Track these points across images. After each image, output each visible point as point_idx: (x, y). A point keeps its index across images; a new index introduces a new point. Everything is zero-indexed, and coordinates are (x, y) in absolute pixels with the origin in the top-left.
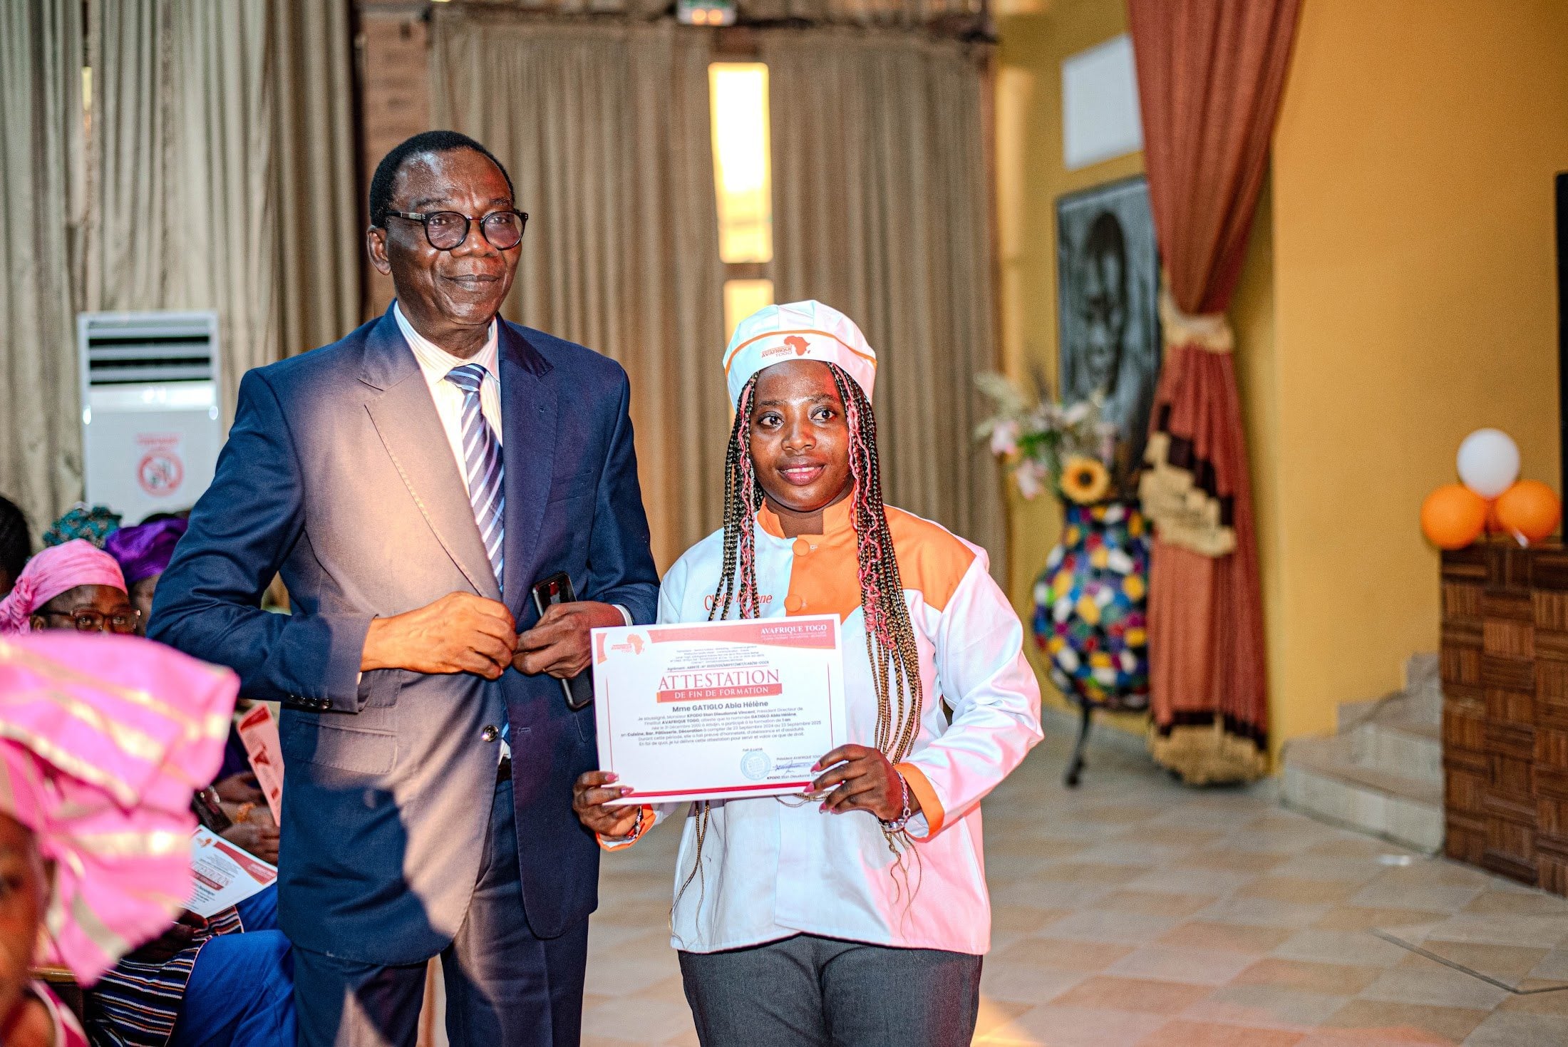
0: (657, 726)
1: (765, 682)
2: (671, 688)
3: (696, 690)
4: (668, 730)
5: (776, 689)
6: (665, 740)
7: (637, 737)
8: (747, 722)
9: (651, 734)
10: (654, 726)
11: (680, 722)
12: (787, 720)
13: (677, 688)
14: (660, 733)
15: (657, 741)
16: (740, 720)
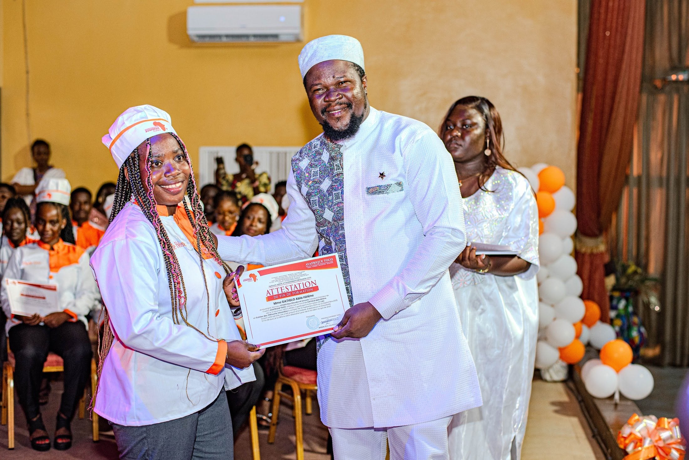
0: (268, 312)
1: (311, 286)
2: (272, 295)
3: (282, 294)
4: (273, 313)
5: (316, 289)
6: (272, 318)
7: (261, 318)
8: (306, 305)
9: (266, 316)
10: (267, 312)
11: (278, 309)
12: (322, 301)
13: (274, 294)
14: (270, 315)
15: (269, 319)
16: (303, 304)
